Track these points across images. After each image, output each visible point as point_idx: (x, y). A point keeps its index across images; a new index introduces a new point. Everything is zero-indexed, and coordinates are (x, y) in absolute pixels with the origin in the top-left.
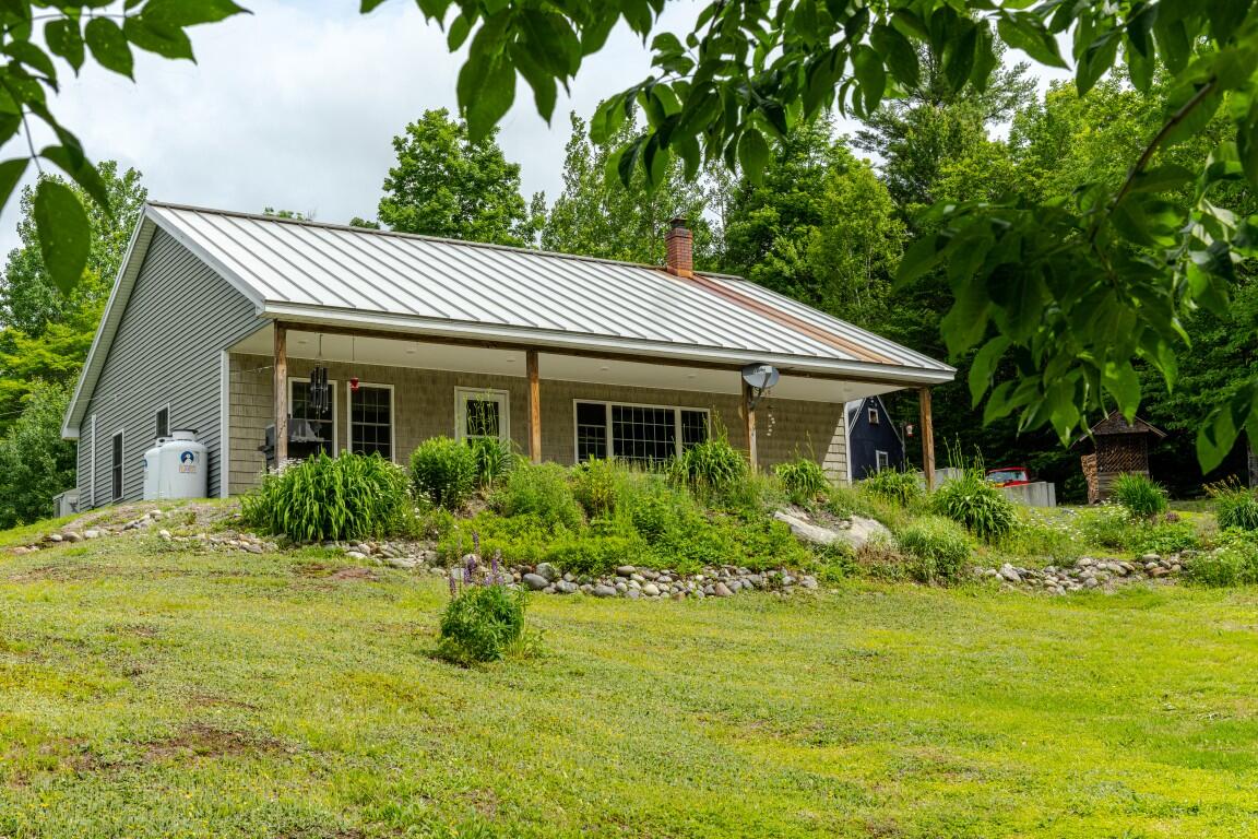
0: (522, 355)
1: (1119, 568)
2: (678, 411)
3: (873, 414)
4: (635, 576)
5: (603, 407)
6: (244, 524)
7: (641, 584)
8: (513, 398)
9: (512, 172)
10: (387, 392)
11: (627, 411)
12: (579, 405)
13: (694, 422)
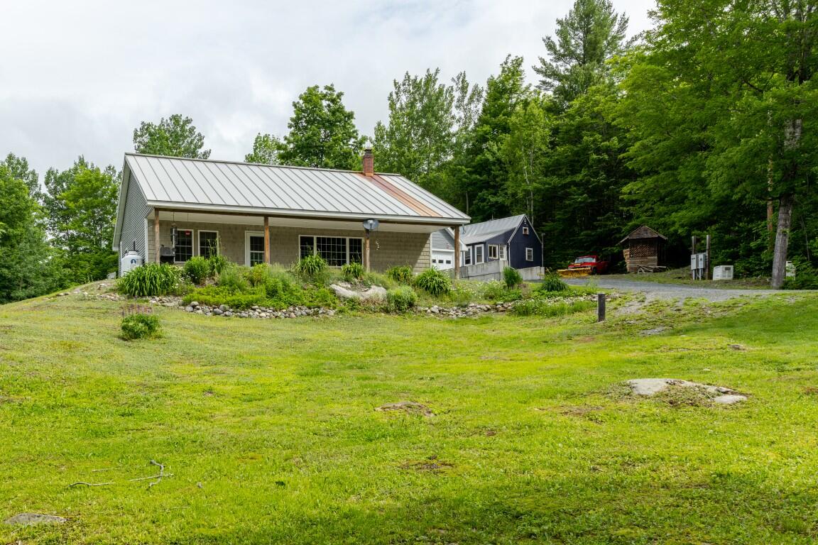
1: (484, 308)
2: (348, 239)
3: (525, 230)
4: (257, 310)
5: (312, 238)
6: (113, 291)
7: (259, 313)
9: (350, 116)
10: (215, 234)
11: (324, 239)
12: (301, 237)
13: (355, 244)
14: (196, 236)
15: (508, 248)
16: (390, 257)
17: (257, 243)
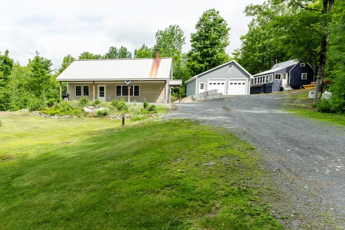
2: (134, 86)
3: (302, 65)
5: (121, 86)
10: (88, 86)
11: (125, 86)
12: (117, 86)
13: (137, 87)
14: (82, 87)
15: (289, 75)
16: (150, 92)
17: (102, 89)
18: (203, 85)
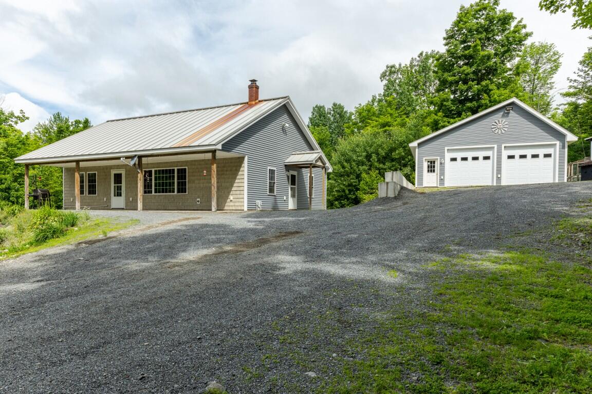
0: (75, 163)
2: (176, 169)
5: (152, 171)
8: (126, 171)
10: (96, 174)
11: (159, 170)
13: (182, 173)
14: (86, 177)
16: (210, 183)
17: (118, 178)
18: (434, 162)
